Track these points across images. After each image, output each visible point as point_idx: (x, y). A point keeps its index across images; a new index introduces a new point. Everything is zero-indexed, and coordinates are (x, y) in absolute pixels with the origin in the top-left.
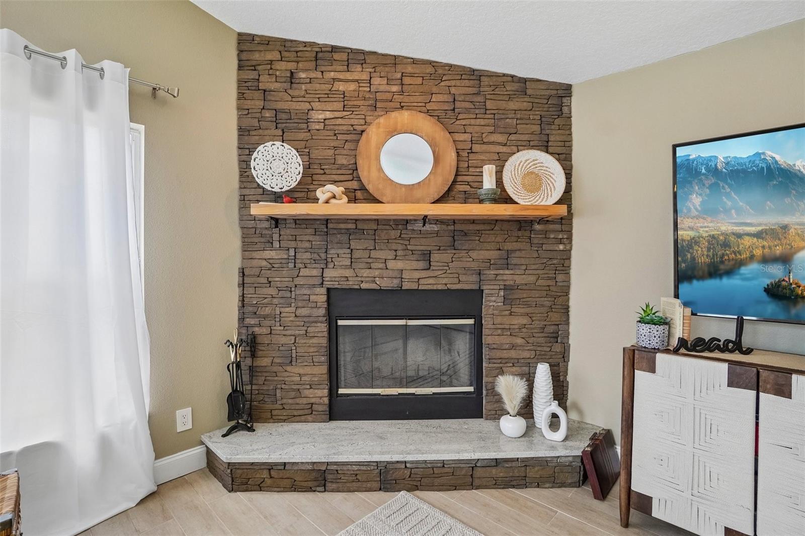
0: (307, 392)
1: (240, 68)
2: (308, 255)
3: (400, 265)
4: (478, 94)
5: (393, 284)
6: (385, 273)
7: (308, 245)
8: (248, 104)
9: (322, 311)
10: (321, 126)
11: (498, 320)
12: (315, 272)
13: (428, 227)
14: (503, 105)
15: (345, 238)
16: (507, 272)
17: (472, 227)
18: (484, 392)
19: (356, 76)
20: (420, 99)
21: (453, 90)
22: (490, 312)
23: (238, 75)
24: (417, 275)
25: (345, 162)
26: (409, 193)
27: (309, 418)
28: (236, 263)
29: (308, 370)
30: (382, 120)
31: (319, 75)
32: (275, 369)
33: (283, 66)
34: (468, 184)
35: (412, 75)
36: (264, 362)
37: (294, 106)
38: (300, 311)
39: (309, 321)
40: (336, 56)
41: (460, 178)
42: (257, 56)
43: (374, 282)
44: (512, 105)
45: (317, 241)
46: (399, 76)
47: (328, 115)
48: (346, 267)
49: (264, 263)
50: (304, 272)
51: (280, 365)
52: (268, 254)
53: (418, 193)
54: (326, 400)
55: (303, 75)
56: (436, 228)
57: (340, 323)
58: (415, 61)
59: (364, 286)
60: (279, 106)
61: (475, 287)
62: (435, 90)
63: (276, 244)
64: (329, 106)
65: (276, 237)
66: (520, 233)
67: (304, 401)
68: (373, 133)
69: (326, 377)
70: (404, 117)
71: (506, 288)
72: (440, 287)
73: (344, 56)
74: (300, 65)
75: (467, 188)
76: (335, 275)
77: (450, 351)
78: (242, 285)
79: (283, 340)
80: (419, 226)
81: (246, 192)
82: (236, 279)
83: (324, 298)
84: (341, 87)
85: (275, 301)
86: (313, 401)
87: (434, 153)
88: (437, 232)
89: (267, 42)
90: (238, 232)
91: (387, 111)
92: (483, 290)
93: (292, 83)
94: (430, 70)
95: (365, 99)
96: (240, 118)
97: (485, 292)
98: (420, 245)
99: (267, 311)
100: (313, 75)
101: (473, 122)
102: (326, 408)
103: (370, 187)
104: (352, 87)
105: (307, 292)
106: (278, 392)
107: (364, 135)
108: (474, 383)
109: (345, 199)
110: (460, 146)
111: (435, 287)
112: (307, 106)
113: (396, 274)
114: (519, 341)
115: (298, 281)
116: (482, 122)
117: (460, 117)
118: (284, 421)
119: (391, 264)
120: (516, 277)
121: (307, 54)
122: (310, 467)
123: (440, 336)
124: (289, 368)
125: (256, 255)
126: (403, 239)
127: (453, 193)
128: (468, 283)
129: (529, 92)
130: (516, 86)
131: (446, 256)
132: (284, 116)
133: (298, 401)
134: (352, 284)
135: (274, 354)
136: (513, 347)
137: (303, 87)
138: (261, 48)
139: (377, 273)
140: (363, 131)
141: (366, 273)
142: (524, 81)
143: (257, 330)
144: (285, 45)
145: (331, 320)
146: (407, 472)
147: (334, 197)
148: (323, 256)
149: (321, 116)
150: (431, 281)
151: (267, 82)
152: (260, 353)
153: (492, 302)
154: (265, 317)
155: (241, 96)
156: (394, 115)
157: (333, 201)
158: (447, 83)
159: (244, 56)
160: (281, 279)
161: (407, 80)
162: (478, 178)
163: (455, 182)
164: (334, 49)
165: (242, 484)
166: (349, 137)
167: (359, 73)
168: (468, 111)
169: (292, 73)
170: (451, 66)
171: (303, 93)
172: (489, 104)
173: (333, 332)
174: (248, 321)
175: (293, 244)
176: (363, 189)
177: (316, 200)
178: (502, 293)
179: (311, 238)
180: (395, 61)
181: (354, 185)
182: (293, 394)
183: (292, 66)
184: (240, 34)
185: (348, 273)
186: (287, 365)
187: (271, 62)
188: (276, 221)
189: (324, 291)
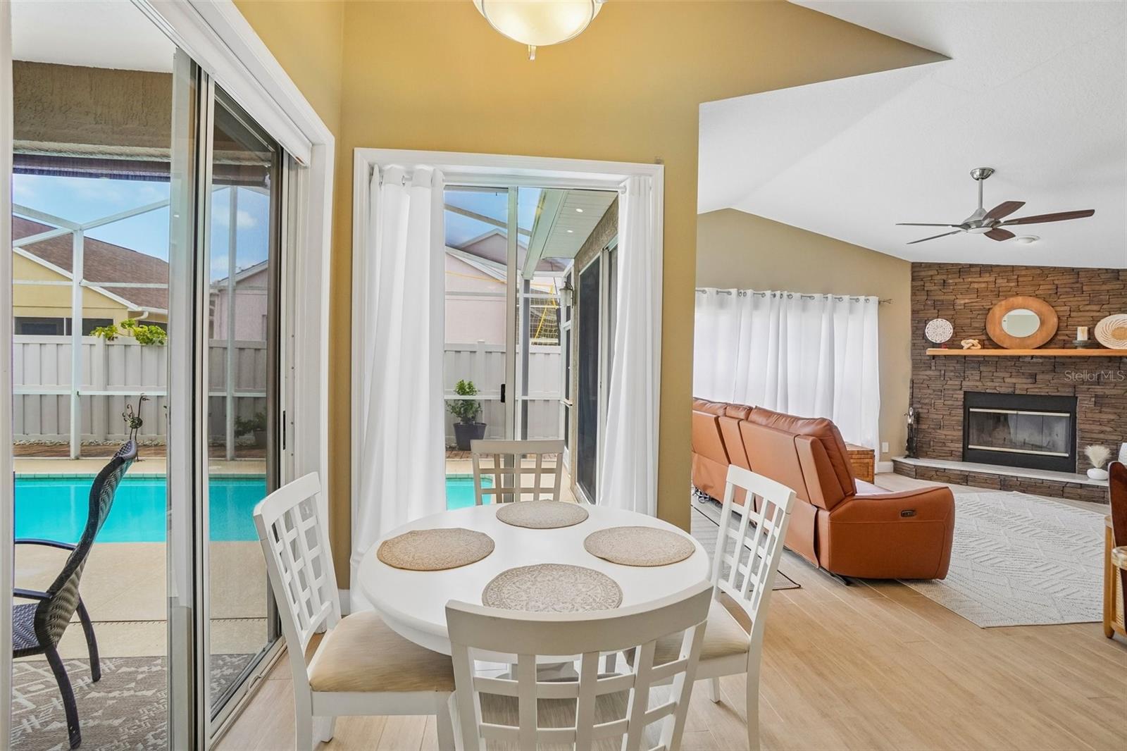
0: (949, 444)
1: (913, 280)
2: (953, 374)
3: (1013, 380)
4: (1077, 282)
5: (1010, 390)
6: (1003, 384)
7: (953, 369)
8: (918, 298)
9: (961, 403)
10: (963, 307)
11: (1089, 415)
12: (957, 383)
13: (1034, 360)
14: (1097, 288)
15: (976, 365)
16: (1098, 387)
17: (1068, 360)
18: (1077, 457)
19: (985, 279)
20: (1031, 289)
21: (1056, 282)
22: (1083, 409)
23: (912, 283)
24: (1026, 386)
25: (977, 325)
26: (1022, 342)
27: (950, 458)
28: (909, 377)
29: (949, 433)
30: (1003, 303)
31: (962, 280)
32: (930, 431)
33: (939, 277)
34: (1067, 335)
35: (1025, 276)
36: (924, 427)
37: (948, 298)
38: (946, 402)
39: (951, 408)
40: (973, 270)
41: (1059, 332)
42: (923, 274)
43: (995, 389)
44: (1104, 287)
45: (958, 366)
46: (1016, 277)
47: (967, 301)
48: (977, 381)
49: (925, 377)
50: (950, 382)
51: (934, 429)
52: (929, 373)
53: (1029, 342)
54: (961, 450)
55: (951, 281)
56: (1041, 360)
57: (971, 410)
58: (1027, 268)
59: (988, 391)
60: (937, 298)
61: (1072, 395)
62: (1042, 282)
63: (933, 368)
64: (968, 296)
65: (933, 364)
66: (1110, 364)
67: (948, 449)
68: (997, 310)
69: (962, 437)
70: (1020, 300)
71: (1096, 396)
72: (1043, 394)
73: (978, 269)
74: (950, 276)
75: (1066, 338)
76: (969, 385)
77: (1050, 434)
78: (912, 387)
79: (936, 416)
80: (1028, 360)
81: (915, 341)
82: (908, 384)
83: (962, 396)
84: (976, 286)
85: (932, 396)
86: (953, 449)
87: (1040, 319)
88: (1042, 363)
89: (930, 266)
90: (911, 361)
91: (1006, 297)
92: (1077, 397)
93: (944, 286)
94: (1039, 272)
95: (992, 291)
96: (912, 305)
97: (1079, 398)
98: (1027, 370)
99: (927, 401)
100: (957, 281)
101: (1071, 299)
102: (961, 454)
103: (995, 340)
104: (983, 285)
105: (952, 392)
106: (932, 443)
107: (991, 312)
108: (1069, 451)
109: (979, 346)
110: (1061, 314)
111: (1039, 394)
112: (954, 297)
113: (1011, 385)
114: (1108, 429)
115: (946, 387)
116: (1079, 299)
117: (1061, 297)
118: (934, 458)
119: (1007, 380)
120: (1105, 390)
121: (954, 270)
122: (959, 473)
123: (1043, 425)
124: (938, 431)
125: (921, 373)
126: (1017, 366)
127: (1055, 341)
128: (1066, 392)
129: (1120, 278)
130: (1109, 275)
131: (1048, 377)
132: (939, 303)
133: (944, 448)
134: (980, 389)
135: (931, 423)
136: (1102, 432)
137: (951, 287)
138: (925, 269)
139: (997, 384)
140: (989, 309)
141: (990, 384)
142: (1118, 271)
143: (920, 410)
144: (940, 267)
145: (966, 408)
146: (1019, 483)
147: (973, 345)
148: (962, 374)
149: (963, 302)
150: (1037, 390)
151: (929, 286)
152: (921, 422)
153: (1085, 404)
154: (926, 404)
155: (913, 294)
156: (1011, 299)
157: (972, 347)
158: (1051, 278)
159: (916, 274)
160: (937, 385)
161: (1020, 279)
162: (1074, 332)
163: (1056, 334)
164: (971, 266)
165: (921, 476)
166: (981, 312)
167: (986, 277)
168: (1067, 293)
169: (944, 281)
170: (1055, 268)
171: (951, 291)
172: (1085, 288)
173: (967, 414)
174: (914, 406)
175: (944, 368)
176: (989, 339)
177: (962, 347)
178: (1093, 399)
179: (955, 365)
180: (1013, 268)
181: (984, 337)
182: (940, 444)
183: (944, 277)
184: (913, 263)
185: (978, 384)
186: (937, 429)
187: (932, 276)
188: (934, 357)
189: (962, 392)
